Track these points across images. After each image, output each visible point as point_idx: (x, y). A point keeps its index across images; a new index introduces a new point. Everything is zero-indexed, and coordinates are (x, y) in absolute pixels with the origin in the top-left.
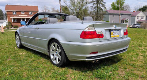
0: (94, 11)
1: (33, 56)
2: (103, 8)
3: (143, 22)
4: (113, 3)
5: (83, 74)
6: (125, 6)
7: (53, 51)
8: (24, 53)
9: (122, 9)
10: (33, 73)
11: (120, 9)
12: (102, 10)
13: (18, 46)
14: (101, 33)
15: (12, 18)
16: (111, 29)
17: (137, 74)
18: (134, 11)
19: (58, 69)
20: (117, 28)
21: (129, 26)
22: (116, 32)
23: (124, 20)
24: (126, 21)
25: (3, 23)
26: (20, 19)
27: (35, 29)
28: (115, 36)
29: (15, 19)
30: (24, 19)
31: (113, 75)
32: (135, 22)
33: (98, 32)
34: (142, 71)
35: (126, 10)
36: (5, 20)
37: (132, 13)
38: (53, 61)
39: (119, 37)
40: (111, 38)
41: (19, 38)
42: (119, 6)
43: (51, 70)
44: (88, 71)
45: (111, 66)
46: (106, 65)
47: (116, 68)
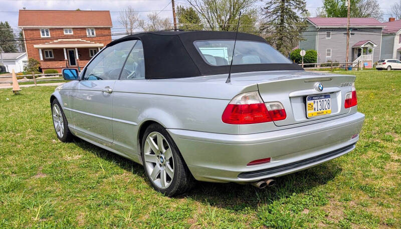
0: (271, 23)
1: (101, 162)
2: (298, 13)
5: (233, 215)
8: (76, 157)
9: (357, 14)
10: (101, 215)
11: (350, 13)
12: (296, 18)
13: (61, 135)
14: (278, 106)
15: (38, 49)
16: (307, 96)
17: (376, 215)
18: (390, 19)
19: (167, 201)
20: (324, 89)
21: (374, 66)
22: (321, 100)
23: (362, 46)
24: (367, 48)
25: (16, 63)
26: (61, 50)
27: (103, 92)
28: (318, 113)
29: (47, 52)
30: (73, 51)
31: (312, 217)
32: (392, 53)
33: (270, 105)
34: (390, 207)
35: (369, 15)
36: (19, 52)
37: (385, 24)
38: (154, 180)
39: (332, 114)
40: (307, 118)
41: (61, 115)
42: (347, 5)
43: (147, 206)
44: (246, 208)
45: (307, 191)
46: (294, 192)
47: (321, 200)
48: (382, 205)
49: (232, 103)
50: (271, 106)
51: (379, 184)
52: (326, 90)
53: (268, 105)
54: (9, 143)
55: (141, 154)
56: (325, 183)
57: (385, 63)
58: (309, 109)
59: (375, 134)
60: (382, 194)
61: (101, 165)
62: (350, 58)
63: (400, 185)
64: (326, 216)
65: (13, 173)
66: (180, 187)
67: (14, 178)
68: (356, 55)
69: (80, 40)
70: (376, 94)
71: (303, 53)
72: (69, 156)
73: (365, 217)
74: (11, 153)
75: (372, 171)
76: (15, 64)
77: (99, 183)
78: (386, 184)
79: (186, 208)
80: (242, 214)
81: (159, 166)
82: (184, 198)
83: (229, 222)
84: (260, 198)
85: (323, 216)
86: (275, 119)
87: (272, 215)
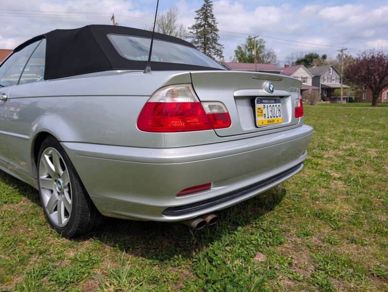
3: (306, 90)
4: (239, 48)
6: (266, 53)
7: (49, 176)
9: (260, 61)
11: (256, 60)
14: (220, 108)
16: (256, 97)
17: (354, 259)
18: (285, 65)
19: (63, 245)
20: (274, 91)
22: (272, 105)
28: (268, 122)
31: (271, 268)
33: (209, 106)
34: (366, 245)
35: (269, 62)
37: (282, 69)
38: (51, 213)
39: (282, 124)
40: (257, 127)
42: (253, 53)
43: (29, 257)
44: (176, 256)
45: (254, 223)
46: (238, 225)
47: (276, 236)
48: (353, 241)
49: (152, 100)
50: (211, 107)
52: (277, 93)
53: (206, 106)
55: (38, 177)
56: (271, 210)
58: (259, 116)
60: (346, 225)
64: (289, 264)
66: (80, 226)
73: (343, 264)
75: (319, 192)
79: (86, 258)
80: (171, 268)
81: (57, 195)
82: (89, 239)
83: (149, 284)
84: (196, 236)
85: (286, 265)
86: (215, 126)
87: (214, 269)
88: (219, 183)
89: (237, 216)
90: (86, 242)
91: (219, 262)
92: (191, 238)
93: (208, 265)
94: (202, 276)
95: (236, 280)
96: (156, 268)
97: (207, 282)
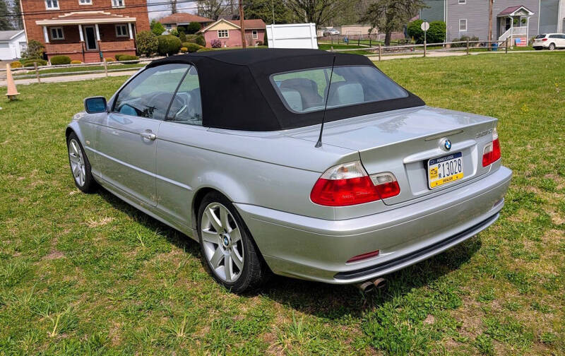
1: (139, 231)
5: (327, 328)
7: (212, 229)
8: (105, 221)
13: (81, 182)
14: (389, 178)
15: (42, 26)
16: (428, 159)
17: (528, 325)
19: (235, 301)
20: (452, 146)
21: (529, 43)
22: (449, 161)
23: (511, 15)
24: (519, 17)
25: (10, 45)
26: (75, 27)
27: (143, 137)
28: (444, 181)
29: (54, 31)
30: (92, 29)
31: (438, 330)
32: (556, 23)
33: (377, 178)
34: (549, 312)
36: (14, 29)
38: (216, 267)
39: (464, 178)
40: (430, 189)
41: (81, 155)
43: (207, 311)
44: (345, 316)
45: (432, 284)
46: (414, 286)
47: (452, 299)
48: (537, 307)
49: (324, 177)
51: (534, 268)
52: (456, 147)
53: (373, 179)
54: (8, 195)
55: (197, 227)
56: (456, 268)
57: (546, 40)
58: (432, 177)
59: (529, 176)
60: (538, 288)
61: (139, 237)
62: (495, 32)
63: (564, 270)
64: (458, 327)
65: (16, 250)
66: (251, 283)
67: (19, 261)
68: (503, 28)
69: (102, 12)
70: (532, 100)
71: (425, 27)
72: (94, 220)
73: (513, 330)
74: (11, 214)
75: (523, 246)
76: (8, 47)
77: (137, 269)
78: (544, 269)
79: (260, 314)
80: (341, 326)
81: (222, 249)
82: (257, 295)
83: (321, 339)
84: (366, 296)
85: (454, 328)
86: (384, 196)
87: (382, 329)
88: (387, 249)
89: (414, 275)
90: (255, 298)
91: (387, 323)
92: (360, 298)
93: (377, 325)
94: (371, 334)
95: (400, 338)
96: (327, 325)
97: (375, 339)
